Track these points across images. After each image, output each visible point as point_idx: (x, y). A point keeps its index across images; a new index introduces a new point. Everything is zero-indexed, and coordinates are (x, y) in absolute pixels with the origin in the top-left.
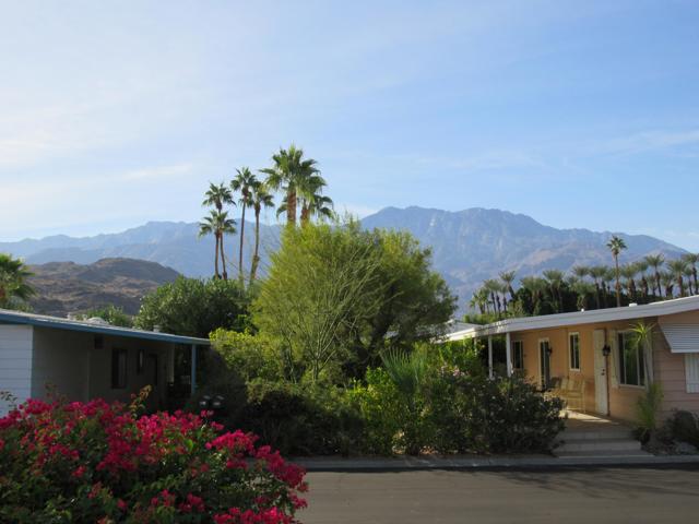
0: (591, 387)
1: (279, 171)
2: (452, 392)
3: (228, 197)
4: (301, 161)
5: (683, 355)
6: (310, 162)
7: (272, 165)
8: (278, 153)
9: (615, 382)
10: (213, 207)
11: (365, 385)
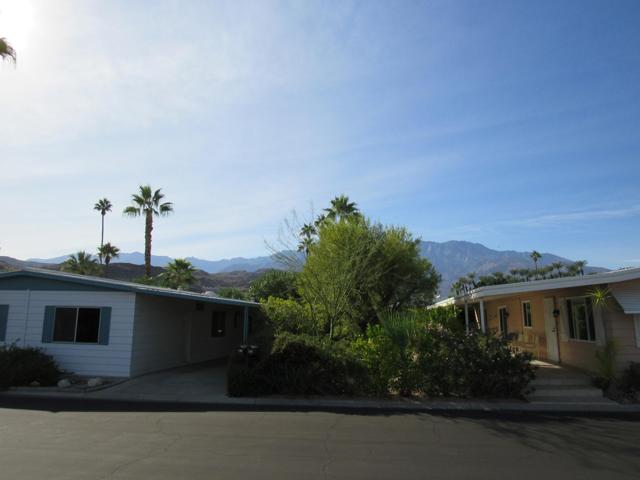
0: (543, 340)
1: (335, 210)
2: (437, 346)
3: (313, 231)
4: (348, 203)
5: (632, 315)
6: (352, 205)
7: (331, 206)
8: (334, 199)
9: (564, 337)
10: (306, 236)
11: (366, 338)
